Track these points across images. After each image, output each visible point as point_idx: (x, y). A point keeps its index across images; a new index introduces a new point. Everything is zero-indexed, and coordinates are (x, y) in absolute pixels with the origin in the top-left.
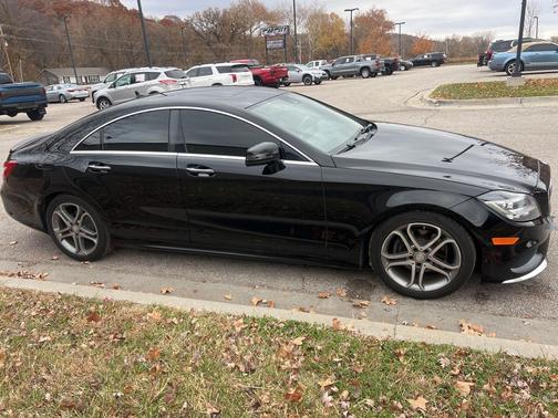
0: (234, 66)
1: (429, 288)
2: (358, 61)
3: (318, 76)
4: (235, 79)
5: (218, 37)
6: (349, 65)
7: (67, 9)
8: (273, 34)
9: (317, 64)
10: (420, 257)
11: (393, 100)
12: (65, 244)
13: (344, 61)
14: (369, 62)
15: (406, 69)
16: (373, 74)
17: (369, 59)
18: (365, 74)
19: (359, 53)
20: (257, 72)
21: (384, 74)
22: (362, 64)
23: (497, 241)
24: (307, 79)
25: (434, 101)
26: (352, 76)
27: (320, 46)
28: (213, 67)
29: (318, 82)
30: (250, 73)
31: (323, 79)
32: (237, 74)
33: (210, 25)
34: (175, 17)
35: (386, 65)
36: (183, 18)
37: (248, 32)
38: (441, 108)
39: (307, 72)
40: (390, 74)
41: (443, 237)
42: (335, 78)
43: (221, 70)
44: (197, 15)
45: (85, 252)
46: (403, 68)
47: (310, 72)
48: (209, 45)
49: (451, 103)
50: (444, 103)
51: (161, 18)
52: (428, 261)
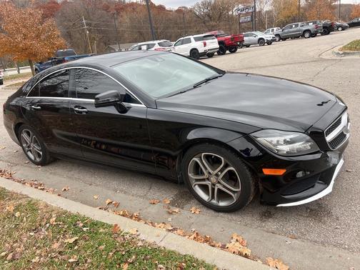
0: (204, 36)
1: (222, 204)
2: (301, 27)
3: (269, 39)
4: (205, 44)
5: (210, 18)
6: (295, 29)
7: (122, 9)
8: (244, 12)
9: (273, 30)
10: (213, 179)
11: (311, 54)
12: (29, 153)
13: (291, 27)
14: (311, 26)
15: (343, 30)
16: (313, 35)
17: (311, 24)
18: (307, 35)
19: (302, 21)
20: (222, 39)
21: (323, 34)
22: (304, 28)
23: (267, 172)
24: (261, 42)
25: (341, 52)
26: (298, 37)
27: (281, 18)
28: (192, 37)
29: (269, 43)
30: (216, 40)
31: (274, 40)
32: (206, 41)
33: (205, 11)
34: (184, 7)
35: (324, 27)
36: (189, 7)
37: (230, 13)
38: (344, 58)
39: (261, 37)
40: (328, 34)
41: (226, 166)
42: (284, 39)
43: (197, 39)
44: (198, 4)
45: (38, 160)
46: (340, 29)
47: (263, 37)
48: (204, 23)
49: (354, 54)
50: (348, 54)
51: (176, 8)
52: (219, 183)
